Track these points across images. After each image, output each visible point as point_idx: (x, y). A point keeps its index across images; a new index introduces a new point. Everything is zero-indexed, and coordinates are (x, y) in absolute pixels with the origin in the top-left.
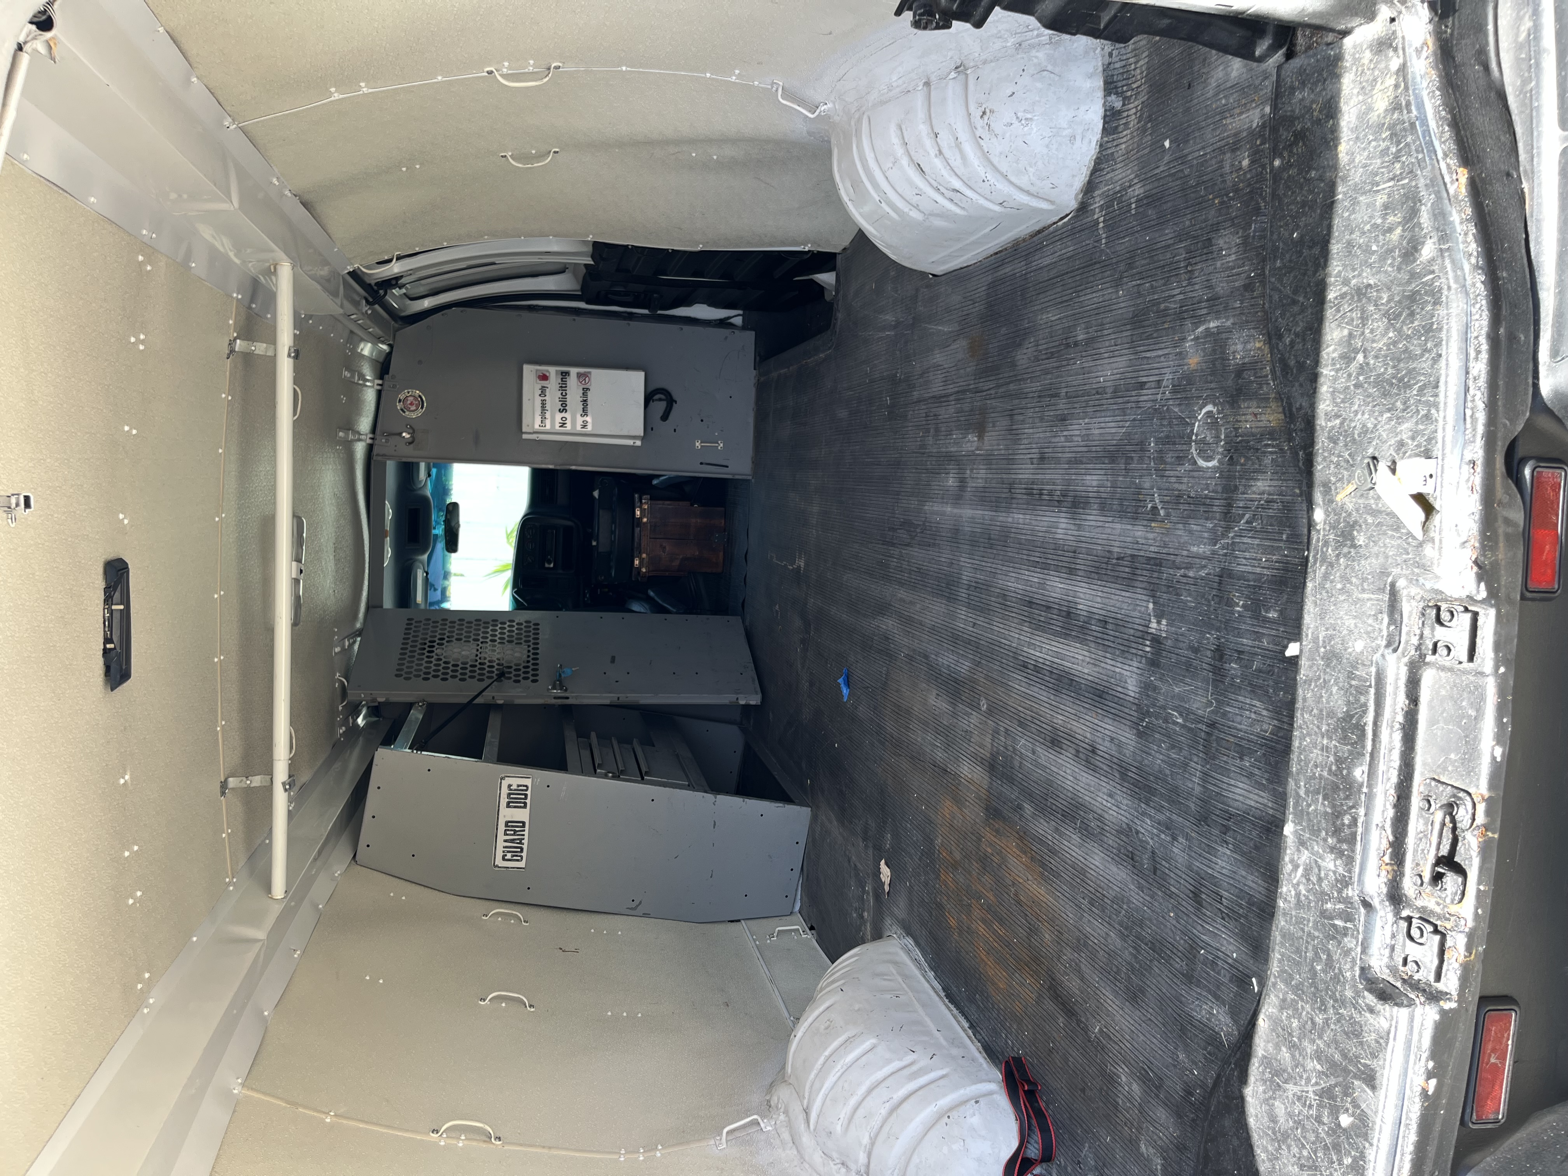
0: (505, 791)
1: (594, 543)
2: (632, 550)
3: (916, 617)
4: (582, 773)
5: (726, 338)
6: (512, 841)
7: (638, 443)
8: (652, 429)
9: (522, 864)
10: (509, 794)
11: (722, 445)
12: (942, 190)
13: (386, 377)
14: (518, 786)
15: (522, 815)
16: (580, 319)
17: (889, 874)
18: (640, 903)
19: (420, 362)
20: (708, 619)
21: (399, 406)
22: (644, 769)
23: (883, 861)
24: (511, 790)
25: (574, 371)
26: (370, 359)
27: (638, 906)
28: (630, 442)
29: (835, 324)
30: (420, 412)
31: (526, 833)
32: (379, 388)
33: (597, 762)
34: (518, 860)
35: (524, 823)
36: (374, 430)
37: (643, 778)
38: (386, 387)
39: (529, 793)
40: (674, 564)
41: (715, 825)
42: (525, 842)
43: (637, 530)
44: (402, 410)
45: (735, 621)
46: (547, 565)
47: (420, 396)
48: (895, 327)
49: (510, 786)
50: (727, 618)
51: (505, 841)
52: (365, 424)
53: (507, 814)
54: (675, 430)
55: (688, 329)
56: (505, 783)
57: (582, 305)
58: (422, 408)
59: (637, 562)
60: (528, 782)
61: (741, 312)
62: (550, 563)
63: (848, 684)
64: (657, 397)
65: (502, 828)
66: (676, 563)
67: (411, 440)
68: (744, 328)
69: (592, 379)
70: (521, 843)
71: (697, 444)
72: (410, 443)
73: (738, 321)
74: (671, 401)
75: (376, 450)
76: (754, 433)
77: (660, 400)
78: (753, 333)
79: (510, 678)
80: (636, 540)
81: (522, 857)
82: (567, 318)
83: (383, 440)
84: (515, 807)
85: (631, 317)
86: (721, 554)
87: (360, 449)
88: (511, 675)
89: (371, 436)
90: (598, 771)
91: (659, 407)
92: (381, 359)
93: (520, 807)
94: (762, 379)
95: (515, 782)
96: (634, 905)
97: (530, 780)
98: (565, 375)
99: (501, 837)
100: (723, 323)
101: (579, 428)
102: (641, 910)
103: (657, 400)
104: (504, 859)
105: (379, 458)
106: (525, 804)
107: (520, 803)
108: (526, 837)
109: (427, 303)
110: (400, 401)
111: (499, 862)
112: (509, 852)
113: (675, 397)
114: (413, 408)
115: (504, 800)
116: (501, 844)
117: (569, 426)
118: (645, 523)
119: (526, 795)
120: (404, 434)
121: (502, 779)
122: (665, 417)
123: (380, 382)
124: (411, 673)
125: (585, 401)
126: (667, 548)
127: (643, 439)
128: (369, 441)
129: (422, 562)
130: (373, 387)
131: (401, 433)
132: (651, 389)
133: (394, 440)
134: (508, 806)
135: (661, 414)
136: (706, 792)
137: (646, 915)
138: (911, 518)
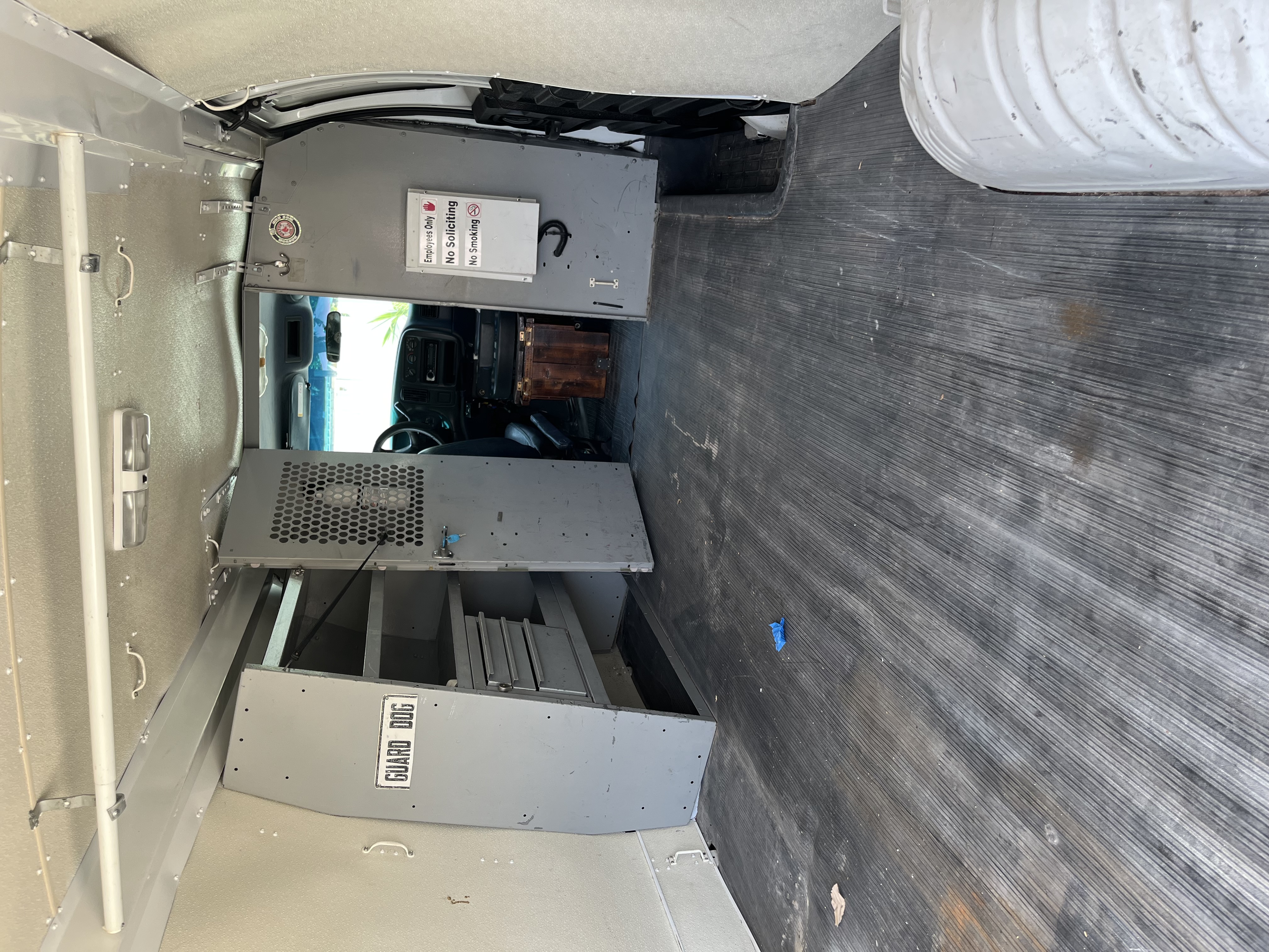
0: (388, 711)
1: (476, 358)
2: (514, 375)
3: (912, 628)
4: (474, 688)
5: (627, 166)
6: (396, 761)
7: (530, 280)
8: (544, 265)
9: (407, 783)
10: (393, 714)
11: (617, 284)
12: (1168, 119)
13: (256, 198)
14: (403, 706)
15: (407, 735)
16: (470, 141)
17: (844, 904)
18: (532, 817)
19: (294, 183)
20: (596, 466)
21: (272, 232)
22: (539, 680)
23: (835, 888)
24: (395, 709)
25: (463, 201)
26: (238, 180)
27: (529, 821)
28: (521, 279)
29: (782, 191)
30: (295, 239)
31: (411, 753)
32: (249, 210)
33: (489, 672)
34: (402, 780)
35: (409, 743)
36: (244, 258)
37: (538, 689)
38: (256, 210)
39: (414, 712)
40: (556, 388)
41: (614, 740)
42: (411, 761)
43: (520, 354)
44: (275, 236)
45: (623, 468)
46: (428, 379)
47: (294, 221)
48: (897, 233)
49: (393, 706)
50: (614, 465)
51: (389, 761)
52: (234, 252)
53: (390, 734)
54: (568, 267)
55: (587, 155)
56: (388, 703)
57: (472, 122)
58: (297, 234)
59: (519, 386)
60: (414, 702)
61: (643, 137)
62: (431, 377)
63: (785, 637)
64: (551, 229)
65: (385, 747)
66: (559, 387)
67: (285, 269)
68: (646, 155)
69: (482, 211)
70: (405, 762)
71: (591, 282)
72: (284, 273)
73: (639, 146)
74: (565, 235)
75: (246, 281)
76: (652, 273)
77: (554, 233)
78: (657, 161)
79: (392, 540)
80: (519, 364)
81: (406, 777)
82: (456, 139)
83: (256, 269)
84: (400, 727)
85: (524, 139)
86: (604, 379)
87: (229, 282)
88: (394, 536)
89: (242, 264)
90: (490, 682)
91: (553, 240)
92: (251, 177)
93: (405, 727)
94: (664, 214)
95: (399, 702)
96: (525, 819)
97: (417, 699)
98: (453, 204)
99: (384, 757)
100: (624, 149)
101: (467, 264)
102: (532, 825)
103: (550, 233)
104: (387, 778)
105: (251, 289)
106: (411, 723)
107: (405, 722)
108: (411, 757)
109: (300, 115)
110: (272, 226)
111: (382, 781)
112: (392, 771)
113: (570, 230)
114: (287, 234)
115: (387, 720)
116: (383, 764)
117: (456, 261)
118: (529, 347)
119: (411, 715)
120: (277, 263)
121: (384, 699)
122: (558, 252)
123: (250, 204)
124: (287, 533)
125: (474, 234)
126: (550, 373)
127: (534, 277)
128: (240, 270)
129: (303, 375)
130: (241, 209)
131: (275, 262)
132: (544, 221)
133: (266, 269)
134: (392, 725)
135: (554, 248)
136: (606, 707)
137: (538, 829)
138: (913, 498)
